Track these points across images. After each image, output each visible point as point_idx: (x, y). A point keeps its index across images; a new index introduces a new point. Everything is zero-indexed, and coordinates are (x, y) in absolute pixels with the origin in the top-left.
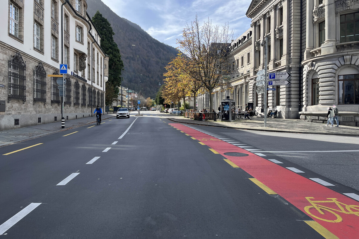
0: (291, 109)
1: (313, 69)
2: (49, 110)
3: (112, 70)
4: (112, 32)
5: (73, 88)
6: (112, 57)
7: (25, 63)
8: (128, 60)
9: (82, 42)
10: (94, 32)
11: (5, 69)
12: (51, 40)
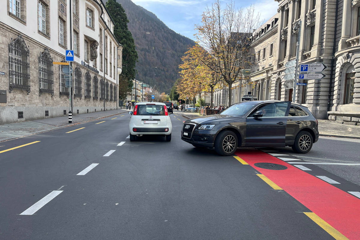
0: (318, 107)
1: (348, 62)
2: (57, 103)
3: (126, 61)
4: (127, 20)
5: (83, 79)
6: (126, 47)
7: (28, 48)
8: (143, 53)
9: (93, 28)
10: (106, 18)
11: (5, 54)
12: (58, 23)
